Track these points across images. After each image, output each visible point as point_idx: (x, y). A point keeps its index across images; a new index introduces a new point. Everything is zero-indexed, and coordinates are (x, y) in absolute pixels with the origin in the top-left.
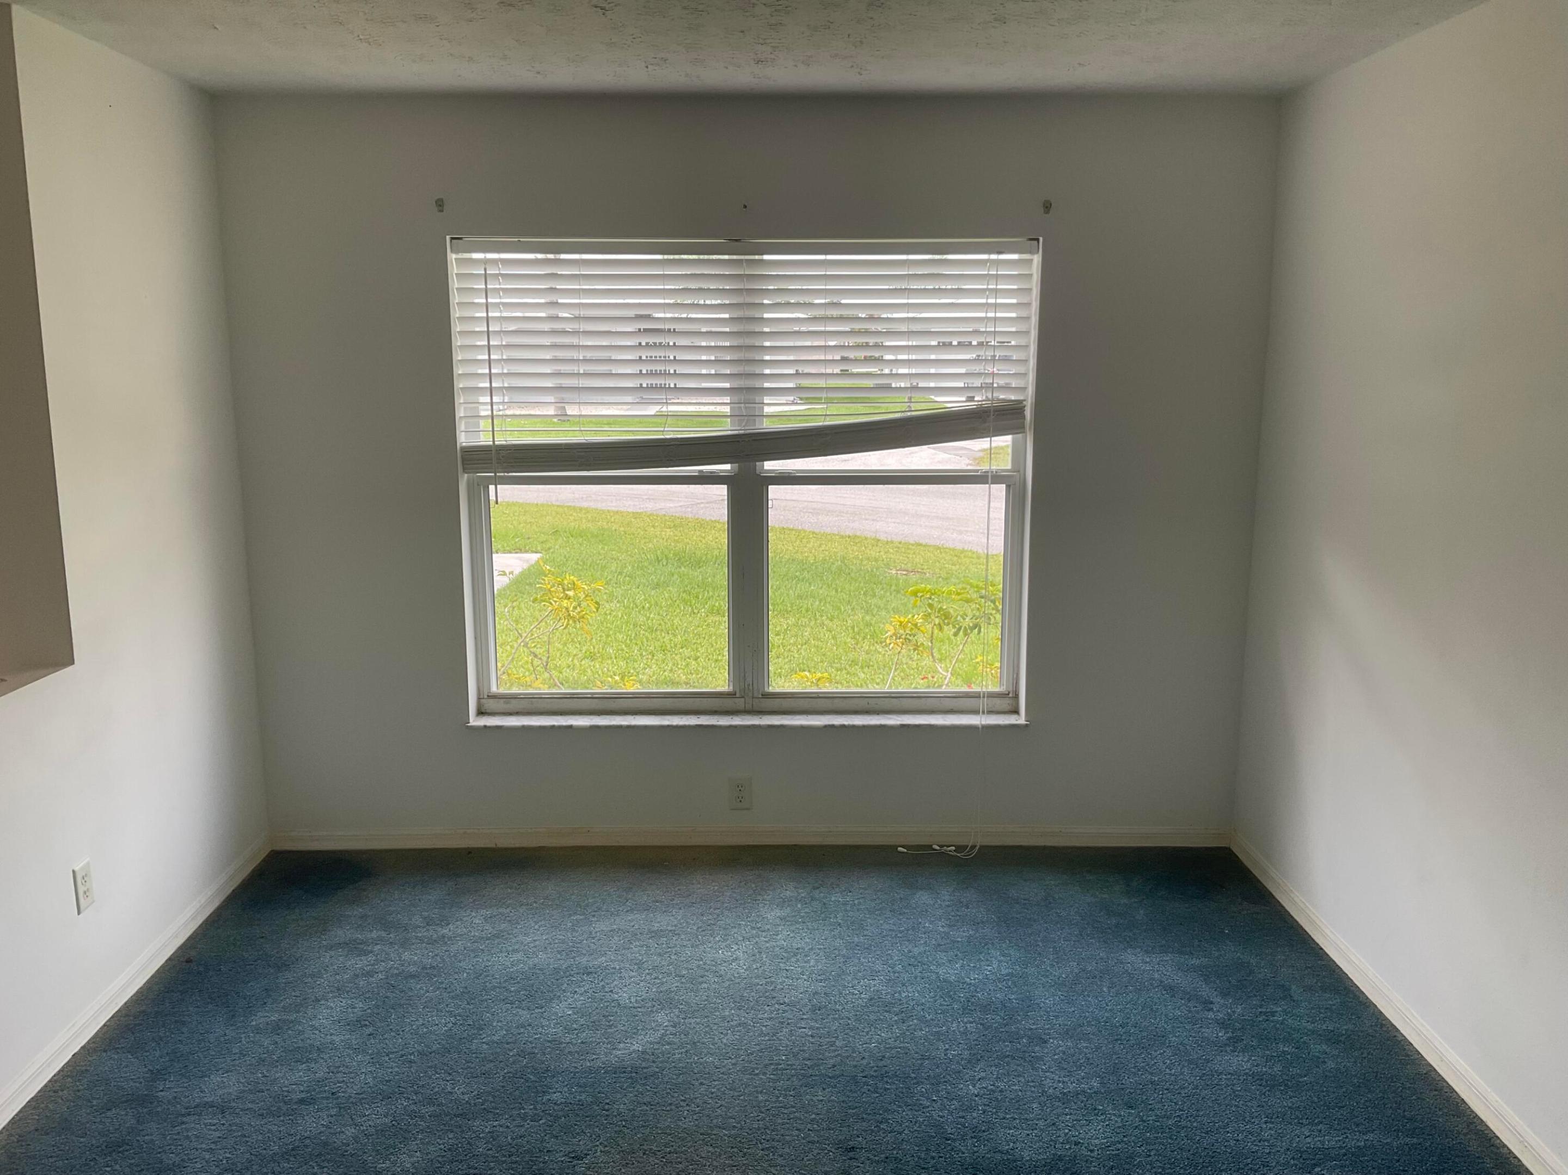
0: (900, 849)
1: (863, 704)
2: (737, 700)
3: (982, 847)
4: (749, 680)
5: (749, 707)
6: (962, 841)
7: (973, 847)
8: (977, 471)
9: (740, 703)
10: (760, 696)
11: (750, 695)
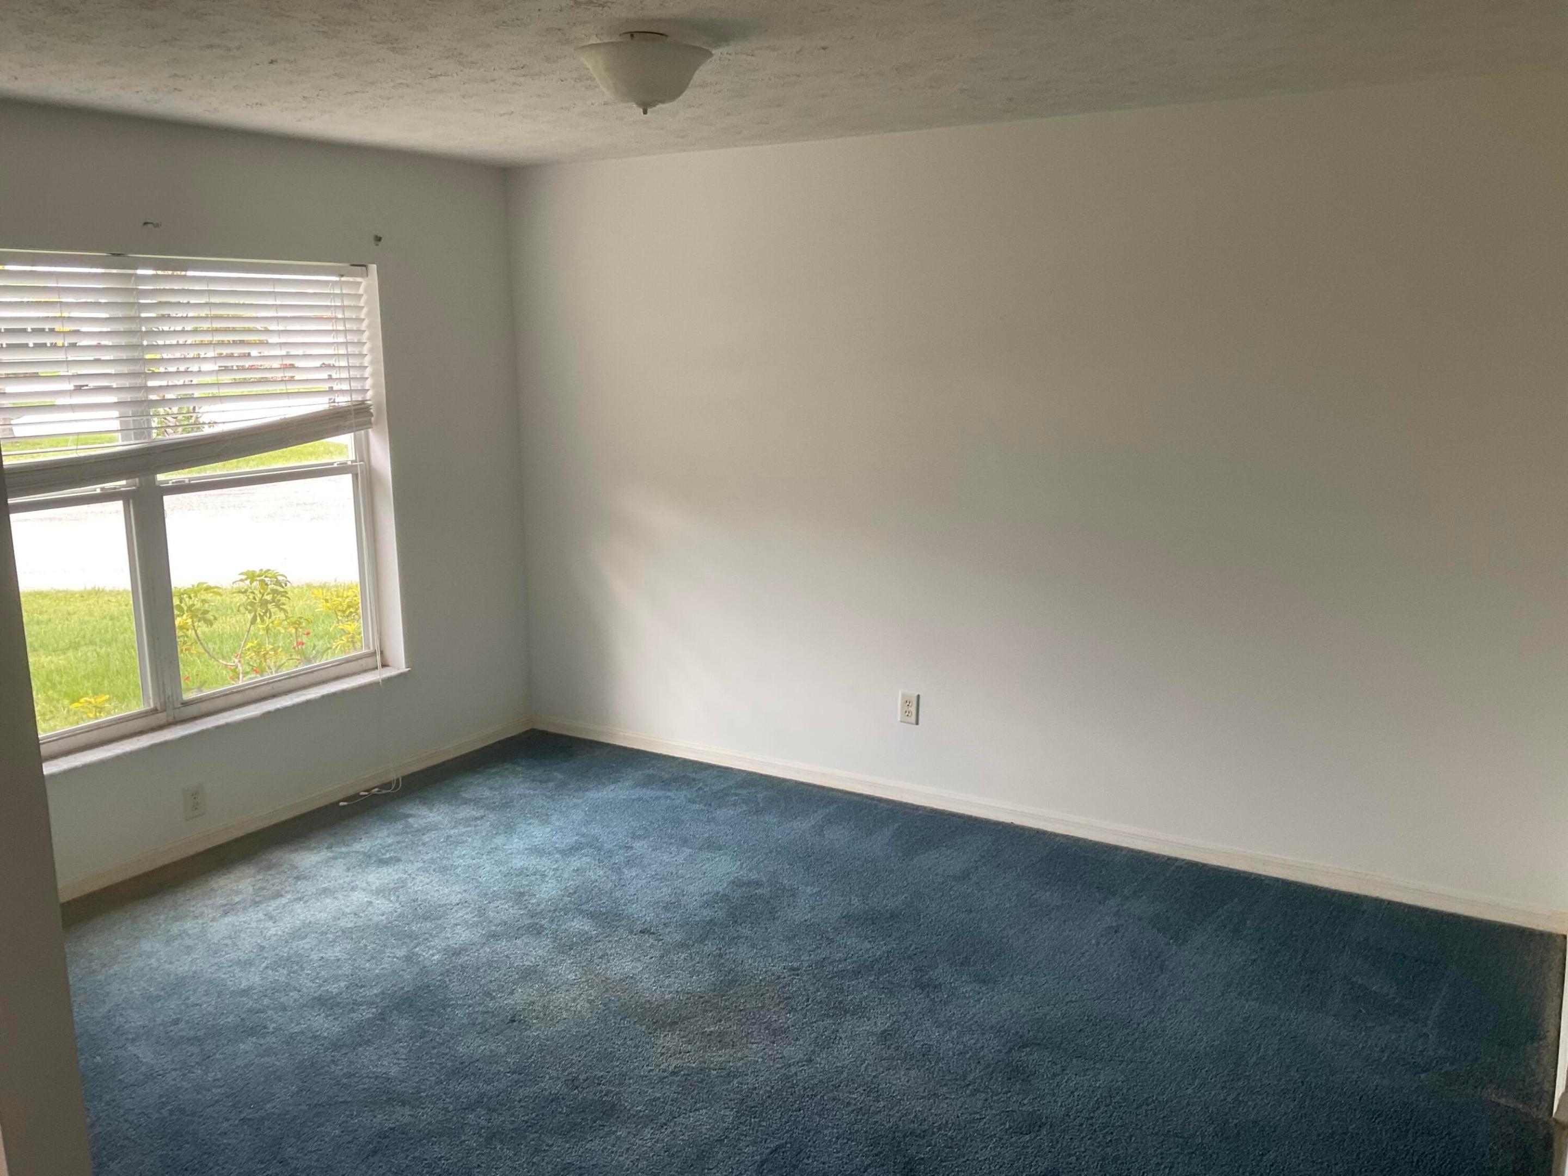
0: (341, 804)
1: (267, 690)
2: (159, 715)
3: (403, 778)
4: (168, 692)
5: (171, 719)
6: (385, 780)
7: (398, 780)
8: (332, 464)
9: (162, 718)
10: (180, 705)
11: (171, 706)
